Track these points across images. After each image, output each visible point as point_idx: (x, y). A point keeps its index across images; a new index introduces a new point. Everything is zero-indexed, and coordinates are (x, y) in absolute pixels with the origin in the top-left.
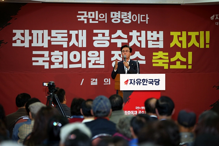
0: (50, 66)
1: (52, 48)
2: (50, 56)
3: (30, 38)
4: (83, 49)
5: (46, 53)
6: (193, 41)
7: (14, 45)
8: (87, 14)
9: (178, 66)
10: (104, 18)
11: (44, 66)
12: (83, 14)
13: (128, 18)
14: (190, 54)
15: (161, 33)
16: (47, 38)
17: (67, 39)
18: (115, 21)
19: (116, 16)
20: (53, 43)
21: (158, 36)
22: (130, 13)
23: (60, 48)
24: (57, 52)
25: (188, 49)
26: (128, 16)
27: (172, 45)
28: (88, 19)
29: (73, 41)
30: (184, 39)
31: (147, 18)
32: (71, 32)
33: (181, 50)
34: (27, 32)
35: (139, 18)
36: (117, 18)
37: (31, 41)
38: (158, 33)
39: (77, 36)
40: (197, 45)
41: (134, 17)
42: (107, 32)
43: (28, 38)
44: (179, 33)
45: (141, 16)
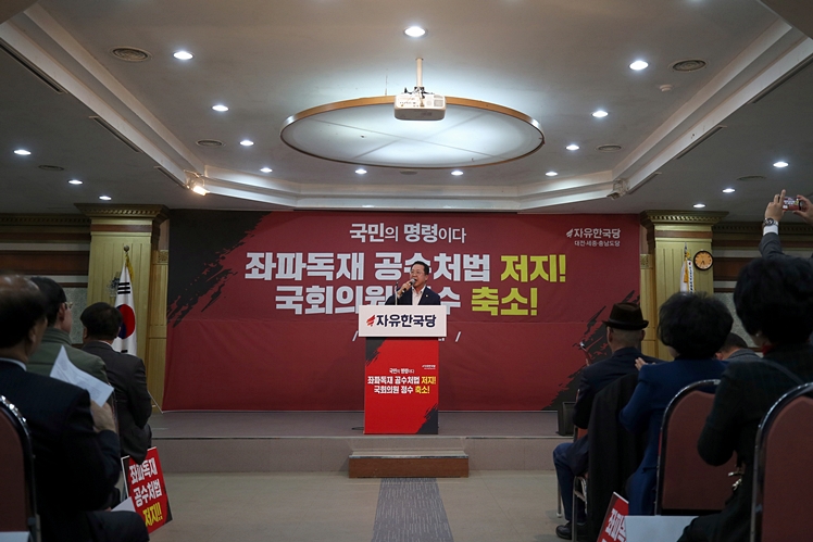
0: (303, 311)
1: (307, 281)
2: (305, 294)
3: (274, 265)
4: (358, 283)
5: (299, 290)
6: (539, 271)
7: (247, 276)
8: (367, 229)
9: (514, 311)
10: (394, 234)
11: (294, 310)
12: (360, 228)
13: (432, 234)
14: (534, 291)
15: (486, 257)
16: (300, 265)
17: (332, 268)
18: (411, 238)
19: (412, 231)
20: (309, 274)
21: (481, 262)
22: (436, 225)
23: (322, 282)
24: (316, 288)
25: (530, 284)
26: (432, 232)
27: (504, 277)
28: (368, 236)
29: (343, 270)
30: (523, 267)
31: (464, 234)
32: (339, 256)
33: (518, 284)
34: (269, 256)
35: (451, 234)
36: (415, 233)
37: (275, 271)
38: (481, 258)
39: (349, 262)
40: (545, 277)
41: (443, 232)
42: (398, 256)
43: (270, 265)
44: (516, 258)
45: (454, 230)
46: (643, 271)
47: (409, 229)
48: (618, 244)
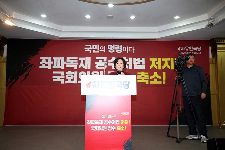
0: (65, 82)
1: (66, 69)
2: (65, 75)
3: (52, 63)
4: (88, 70)
5: (62, 73)
6: (166, 65)
7: (40, 67)
8: (92, 47)
9: (156, 82)
10: (104, 49)
11: (60, 82)
12: (89, 47)
13: (120, 49)
14: (164, 74)
15: (143, 59)
16: (63, 63)
17: (77, 63)
18: (111, 51)
19: (111, 48)
20: (67, 66)
21: (141, 61)
22: (121, 46)
23: (72, 69)
24: (70, 72)
25: (163, 70)
26: (120, 48)
27: (151, 67)
28: (92, 50)
29: (82, 65)
30: (159, 63)
31: (133, 49)
32: (80, 59)
33: (157, 70)
34: (50, 58)
35: (128, 49)
36: (112, 49)
37: (52, 65)
38: (141, 59)
39: (84, 61)
40: (169, 67)
41: (124, 48)
42: (105, 59)
43: (50, 62)
44: (156, 59)
45: (129, 48)
46: (210, 65)
47: (110, 47)
48: (200, 53)
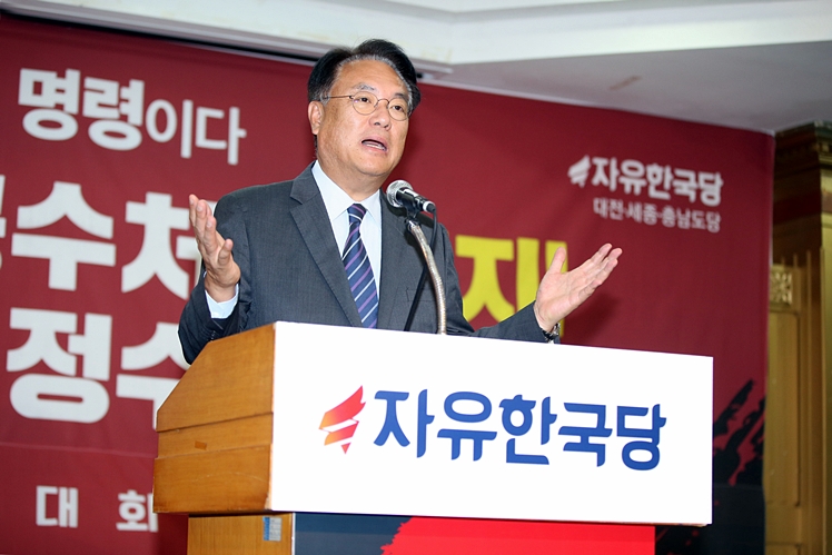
6: (484, 292)
13: (124, 118)
18: (45, 124)
19: (49, 98)
22: (137, 87)
26: (125, 108)
31: (236, 132)
35: (191, 127)
36: (59, 107)
40: (502, 312)
41: (161, 116)
45: (203, 113)
46: (773, 321)
47: (38, 88)
48: (714, 224)
